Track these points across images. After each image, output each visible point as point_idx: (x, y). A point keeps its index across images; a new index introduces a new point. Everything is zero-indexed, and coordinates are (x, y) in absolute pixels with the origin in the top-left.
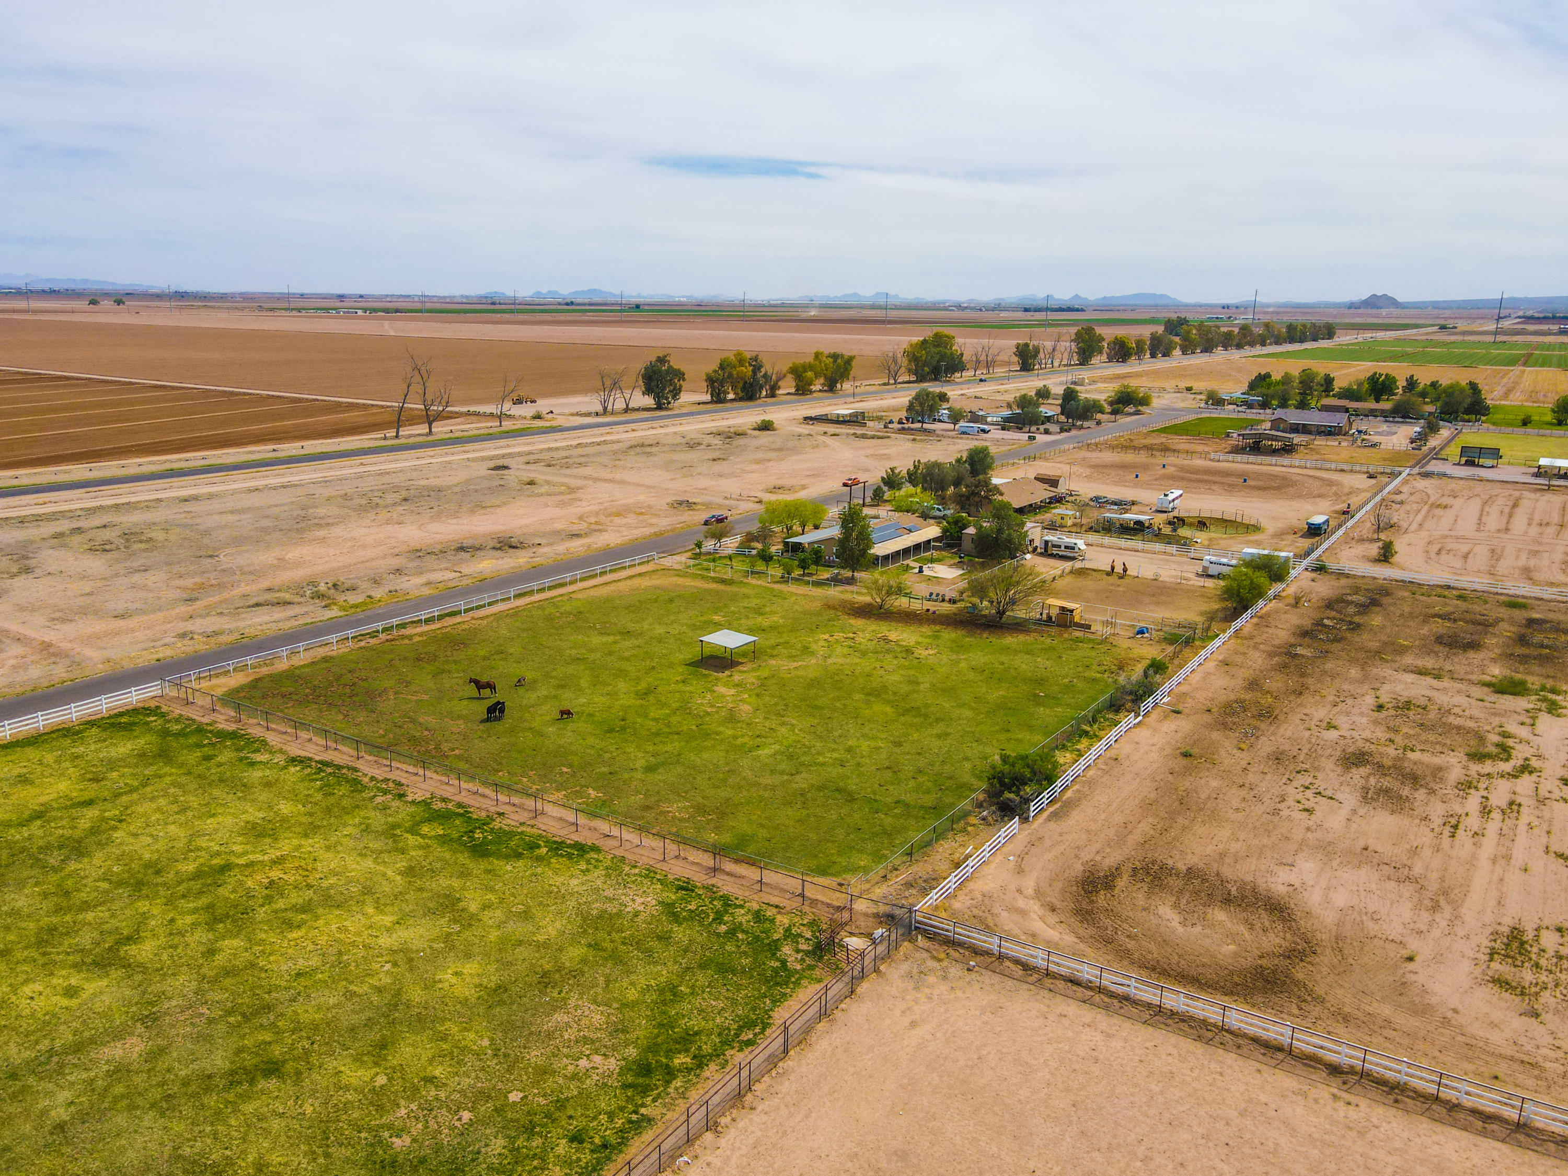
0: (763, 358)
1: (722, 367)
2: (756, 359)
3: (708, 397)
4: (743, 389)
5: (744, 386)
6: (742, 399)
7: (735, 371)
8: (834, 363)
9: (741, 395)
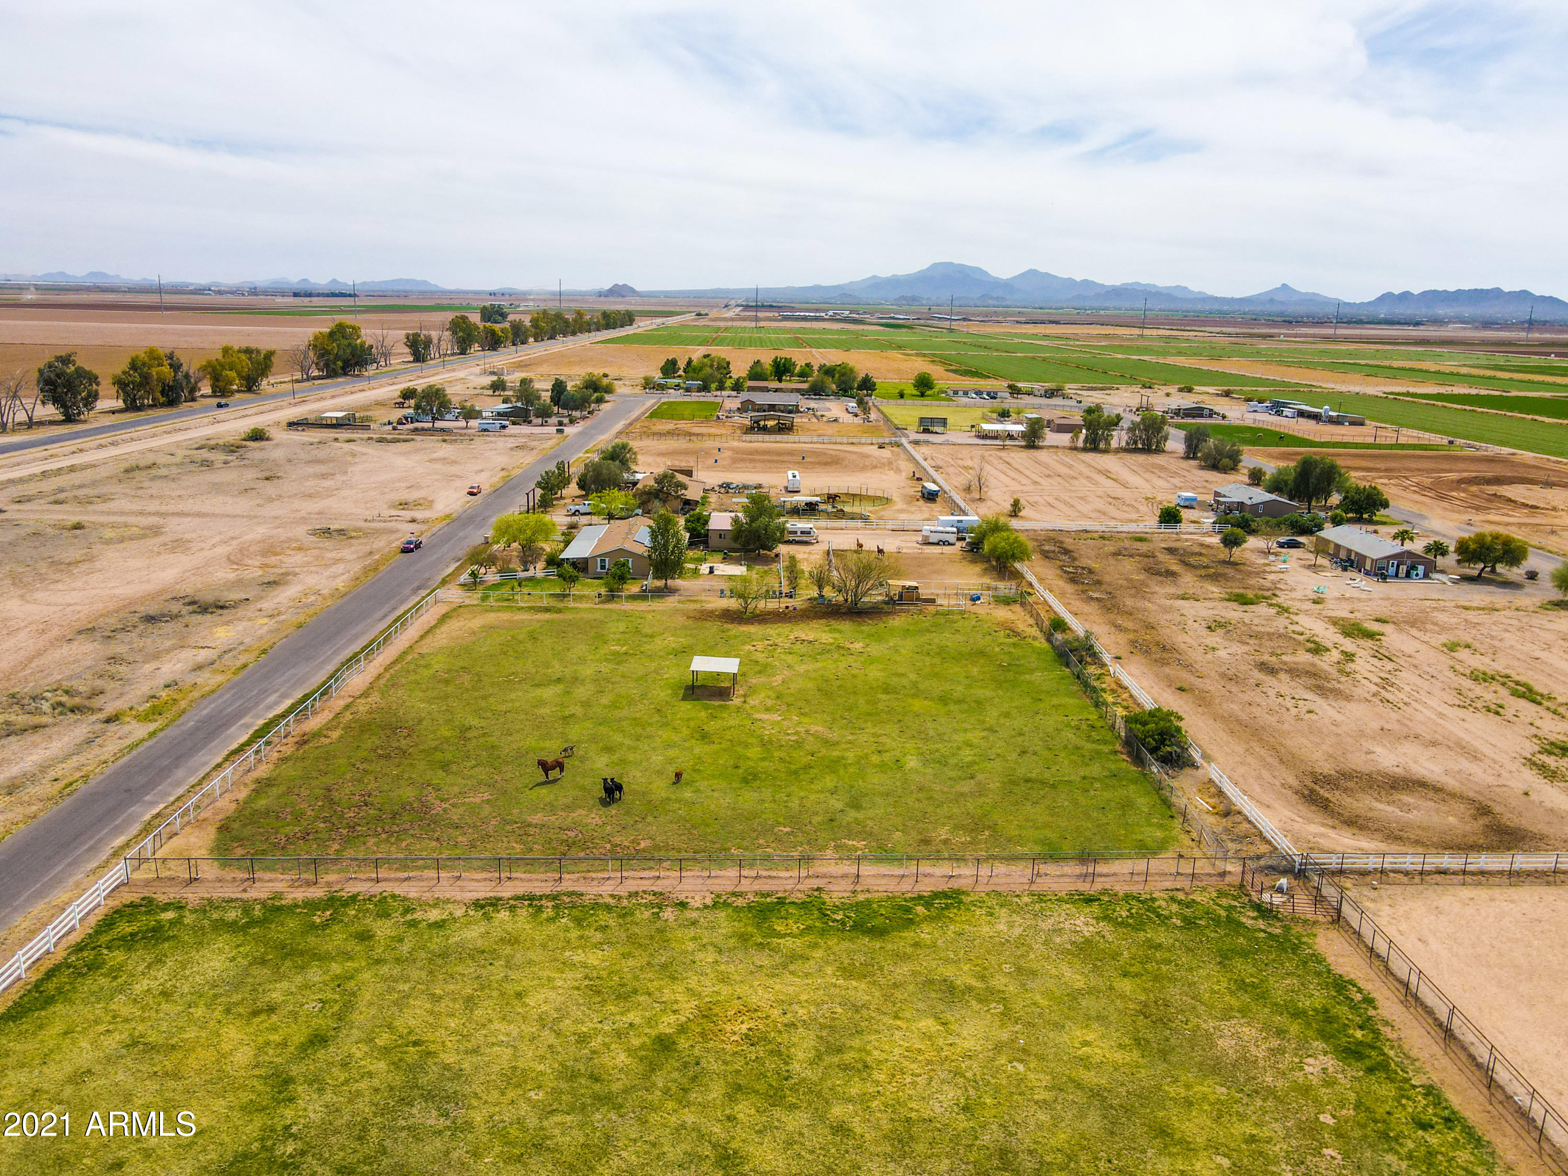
0: (177, 354)
1: (134, 366)
2: (171, 357)
3: (120, 404)
4: (162, 393)
5: (163, 389)
6: (163, 405)
7: (154, 371)
8: (250, 359)
9: (162, 400)
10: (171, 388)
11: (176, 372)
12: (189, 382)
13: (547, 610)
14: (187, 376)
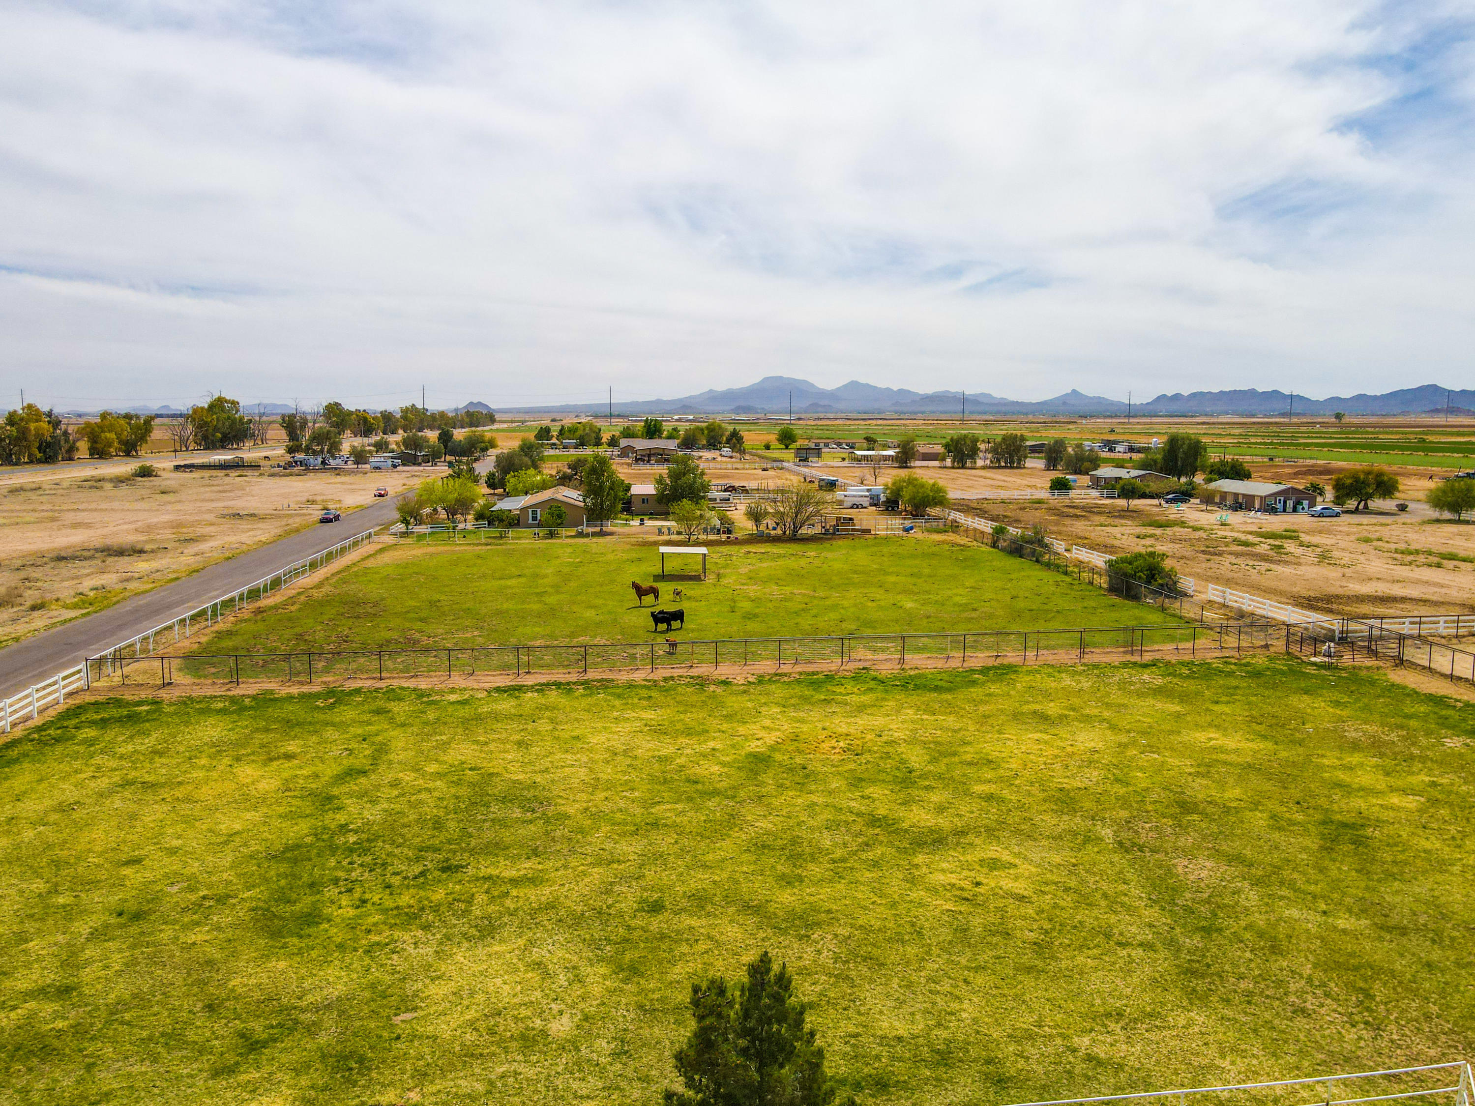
0: (56, 412)
1: (11, 421)
2: (49, 414)
4: (39, 449)
5: (41, 445)
6: (39, 461)
7: (32, 426)
8: (129, 424)
9: (39, 455)
10: (49, 445)
11: (55, 429)
12: (67, 441)
13: (487, 544)
14: (66, 433)
